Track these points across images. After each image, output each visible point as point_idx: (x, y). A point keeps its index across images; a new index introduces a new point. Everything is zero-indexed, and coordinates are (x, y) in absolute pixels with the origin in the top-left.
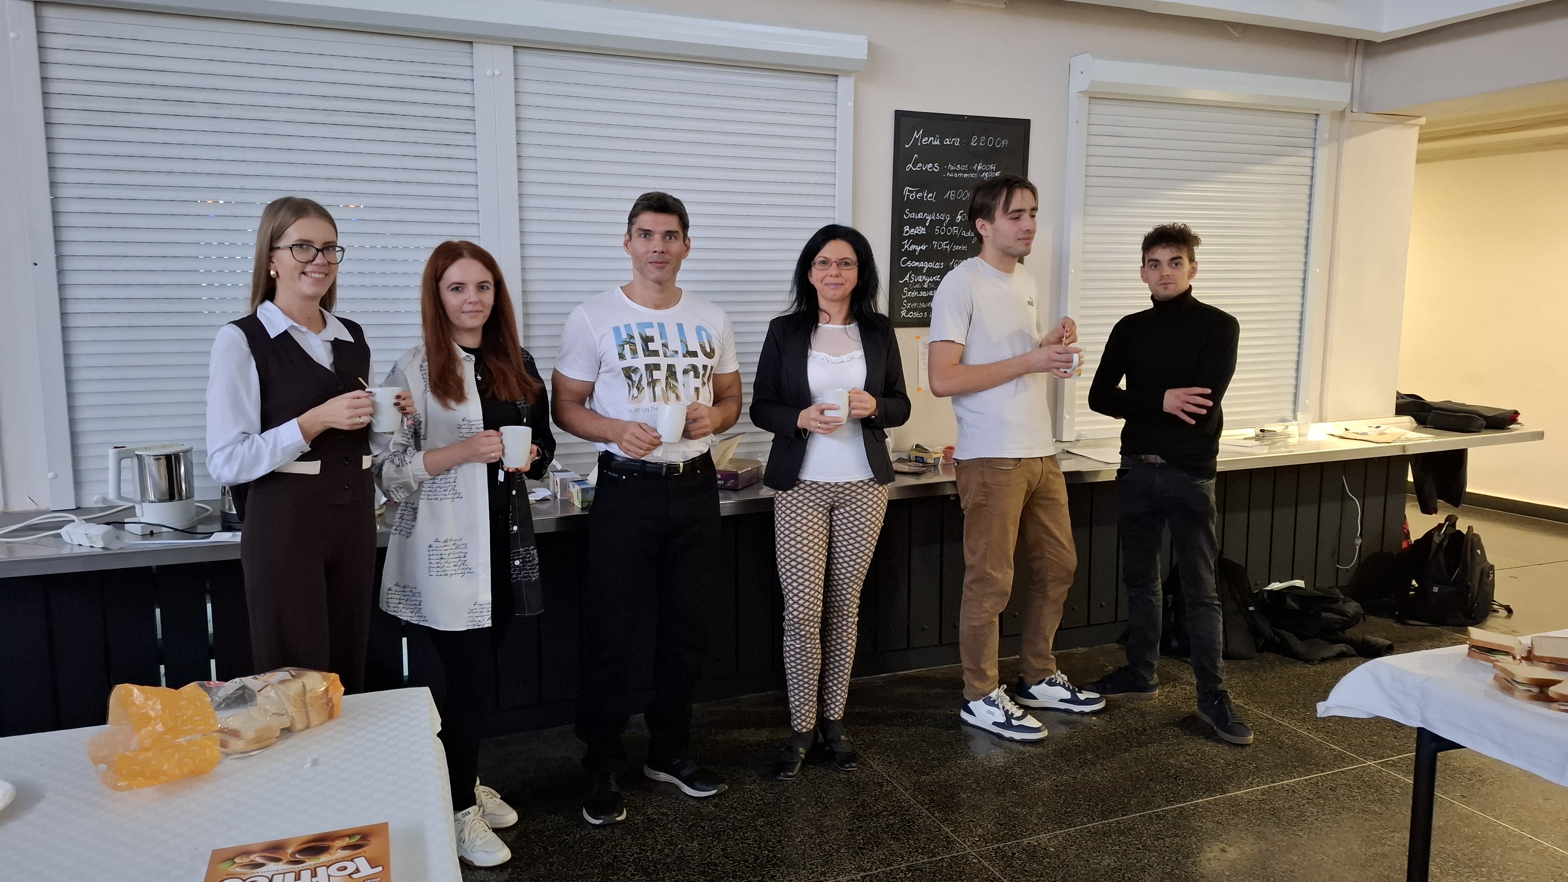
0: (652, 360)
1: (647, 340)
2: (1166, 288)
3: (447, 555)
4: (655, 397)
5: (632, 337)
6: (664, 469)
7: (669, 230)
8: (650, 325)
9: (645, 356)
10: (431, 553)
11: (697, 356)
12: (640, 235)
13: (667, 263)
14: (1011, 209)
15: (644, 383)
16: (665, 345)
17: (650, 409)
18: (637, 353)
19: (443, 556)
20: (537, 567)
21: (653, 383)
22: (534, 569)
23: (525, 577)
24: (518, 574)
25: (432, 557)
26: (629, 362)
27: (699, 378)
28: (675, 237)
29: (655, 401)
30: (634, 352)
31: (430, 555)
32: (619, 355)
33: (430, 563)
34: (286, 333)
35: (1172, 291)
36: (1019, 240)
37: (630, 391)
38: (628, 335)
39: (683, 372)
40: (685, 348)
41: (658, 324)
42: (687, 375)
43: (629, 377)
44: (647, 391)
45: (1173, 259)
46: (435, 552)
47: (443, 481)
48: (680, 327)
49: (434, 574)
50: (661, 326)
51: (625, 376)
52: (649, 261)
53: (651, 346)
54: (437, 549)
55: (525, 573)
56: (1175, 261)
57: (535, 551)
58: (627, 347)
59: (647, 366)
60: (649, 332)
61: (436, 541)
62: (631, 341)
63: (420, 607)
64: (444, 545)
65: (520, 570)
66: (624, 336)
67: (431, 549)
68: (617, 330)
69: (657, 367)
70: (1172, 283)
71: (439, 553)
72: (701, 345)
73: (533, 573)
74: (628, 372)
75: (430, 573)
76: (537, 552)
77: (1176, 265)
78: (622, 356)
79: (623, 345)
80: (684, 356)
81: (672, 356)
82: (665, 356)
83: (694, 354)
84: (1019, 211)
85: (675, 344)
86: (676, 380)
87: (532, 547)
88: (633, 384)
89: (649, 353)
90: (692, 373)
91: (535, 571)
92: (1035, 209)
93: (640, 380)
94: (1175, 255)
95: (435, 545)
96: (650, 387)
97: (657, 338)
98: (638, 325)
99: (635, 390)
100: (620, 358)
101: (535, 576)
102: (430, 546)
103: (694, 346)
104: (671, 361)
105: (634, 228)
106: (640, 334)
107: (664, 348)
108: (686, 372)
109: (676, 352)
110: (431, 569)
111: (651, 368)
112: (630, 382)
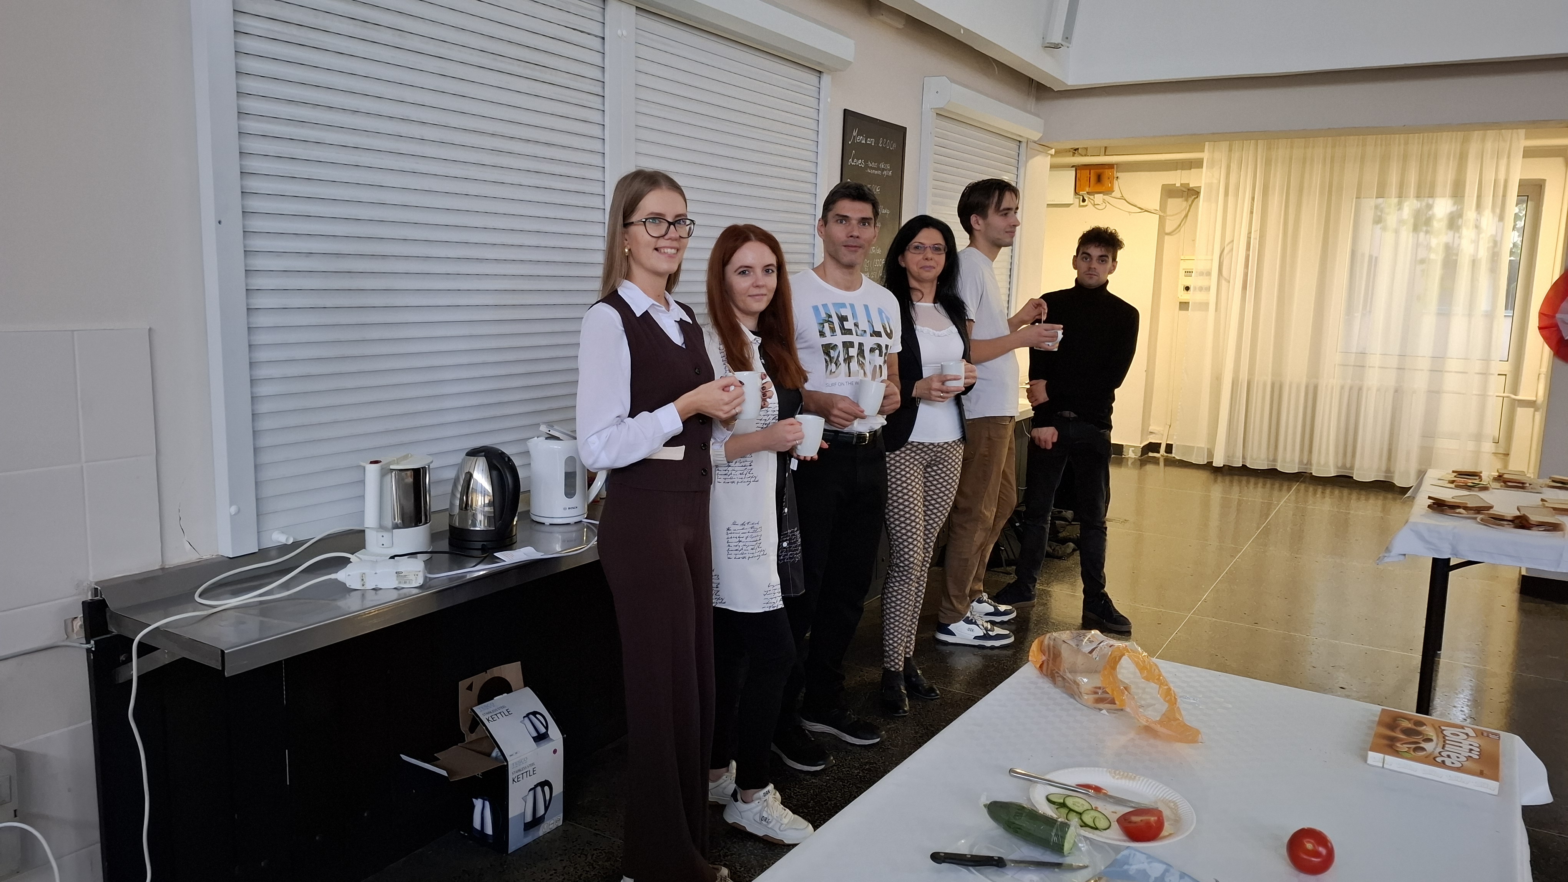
0: (847, 338)
1: (843, 319)
2: (1091, 278)
3: (745, 538)
4: (850, 373)
5: (830, 316)
6: (855, 440)
7: (865, 216)
8: (843, 305)
9: (842, 334)
10: (730, 536)
11: (881, 336)
12: (837, 221)
13: (860, 247)
14: (1002, 208)
15: (841, 359)
16: (856, 325)
17: (845, 384)
18: (835, 331)
19: (741, 539)
20: (800, 548)
21: (848, 359)
22: (797, 550)
23: (790, 558)
24: (785, 555)
25: (730, 540)
26: (829, 339)
27: (882, 356)
28: (869, 224)
29: (849, 376)
30: (833, 330)
31: (728, 538)
32: (820, 332)
33: (729, 546)
34: (646, 314)
35: (1093, 282)
36: (1006, 232)
37: (827, 366)
38: (826, 314)
39: (870, 351)
40: (872, 327)
41: (850, 304)
42: (873, 353)
43: (827, 353)
44: (843, 367)
45: (1101, 256)
46: (733, 535)
47: (738, 464)
48: (866, 307)
49: (733, 556)
50: (852, 306)
51: (824, 352)
52: (844, 244)
53: (847, 325)
54: (735, 532)
55: (791, 554)
56: (1102, 259)
57: (798, 532)
58: (826, 325)
59: (844, 343)
60: (844, 312)
61: (734, 524)
62: (830, 319)
63: (718, 589)
64: (742, 527)
65: (787, 552)
66: (824, 315)
67: (729, 532)
68: (816, 309)
69: (851, 344)
70: (1095, 275)
71: (738, 535)
72: (883, 326)
73: (797, 554)
74: (827, 349)
75: (729, 556)
76: (800, 533)
77: (1102, 261)
78: (822, 334)
79: (823, 323)
80: (871, 336)
81: (862, 335)
82: (857, 335)
83: (878, 334)
84: (1009, 209)
85: (864, 325)
86: (864, 358)
87: (796, 529)
88: (831, 360)
89: (846, 332)
90: (877, 352)
91: (798, 552)
92: (1017, 208)
93: (838, 356)
94: (1104, 253)
95: (733, 528)
96: (846, 364)
97: (850, 318)
98: (834, 304)
99: (833, 365)
100: (820, 335)
101: (799, 557)
102: (728, 530)
103: (878, 328)
104: (861, 339)
105: (831, 215)
106: (836, 314)
107: (856, 327)
108: (872, 350)
109: (865, 331)
110: (730, 552)
111: (847, 345)
112: (827, 358)
